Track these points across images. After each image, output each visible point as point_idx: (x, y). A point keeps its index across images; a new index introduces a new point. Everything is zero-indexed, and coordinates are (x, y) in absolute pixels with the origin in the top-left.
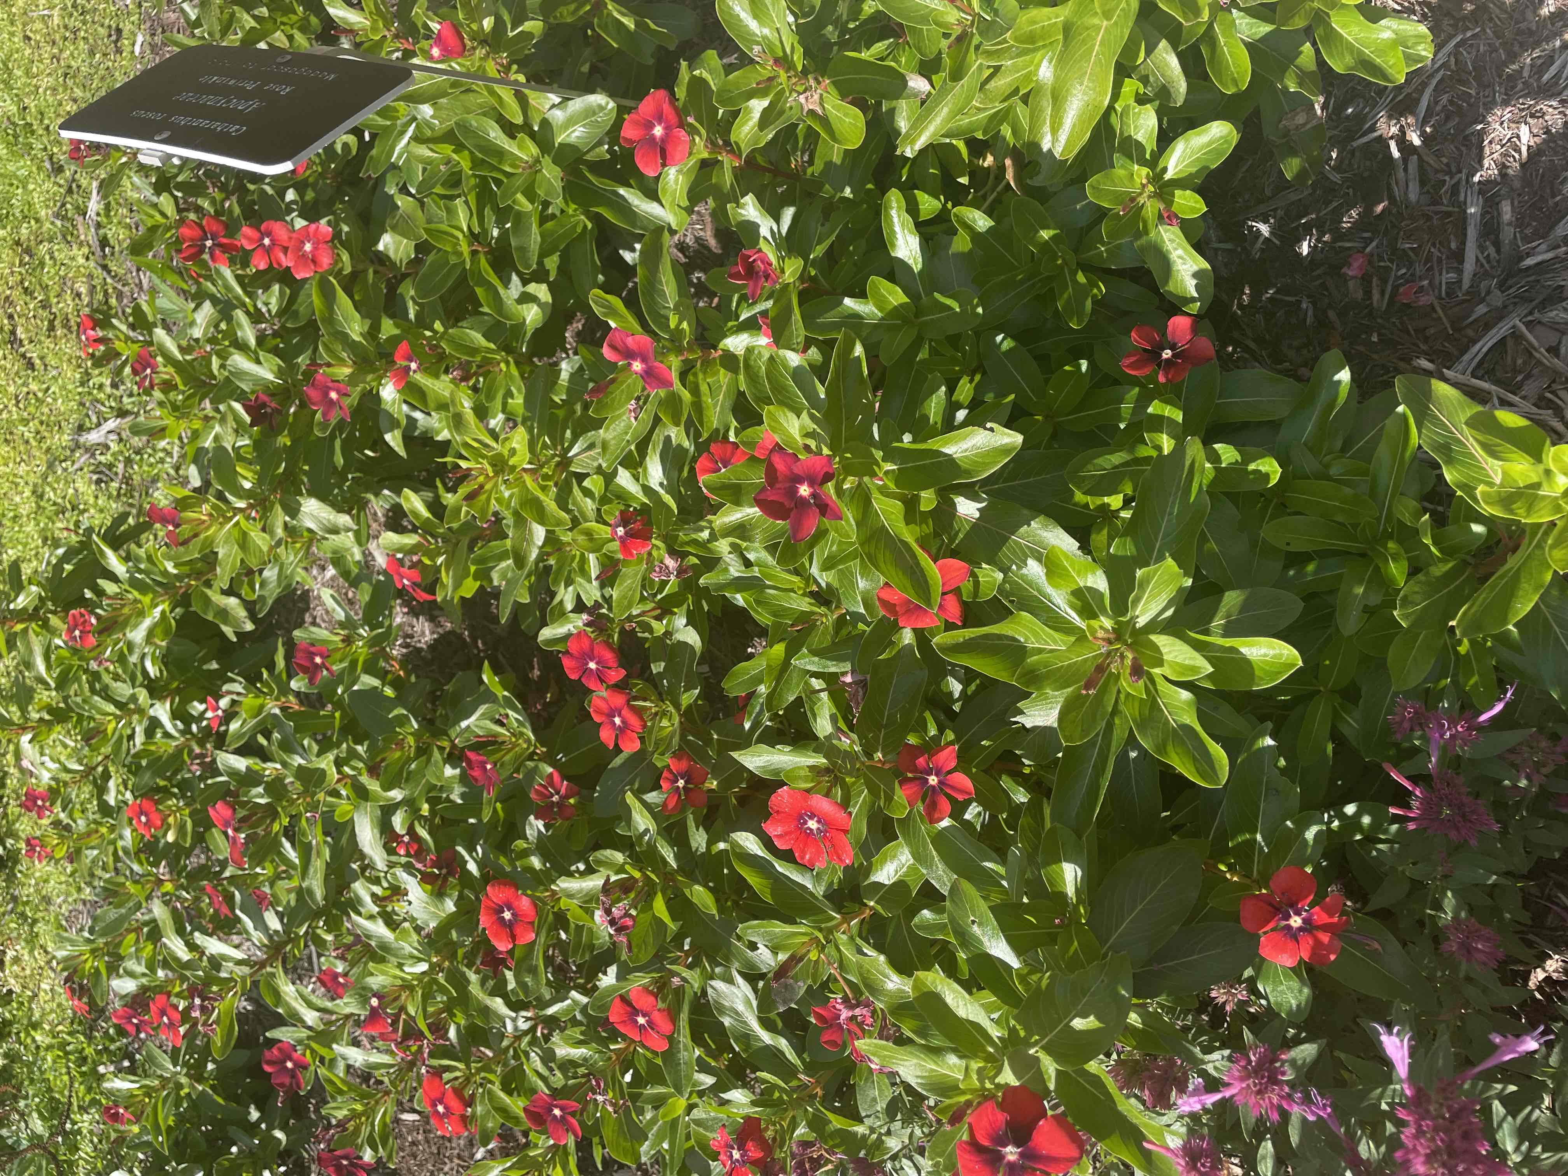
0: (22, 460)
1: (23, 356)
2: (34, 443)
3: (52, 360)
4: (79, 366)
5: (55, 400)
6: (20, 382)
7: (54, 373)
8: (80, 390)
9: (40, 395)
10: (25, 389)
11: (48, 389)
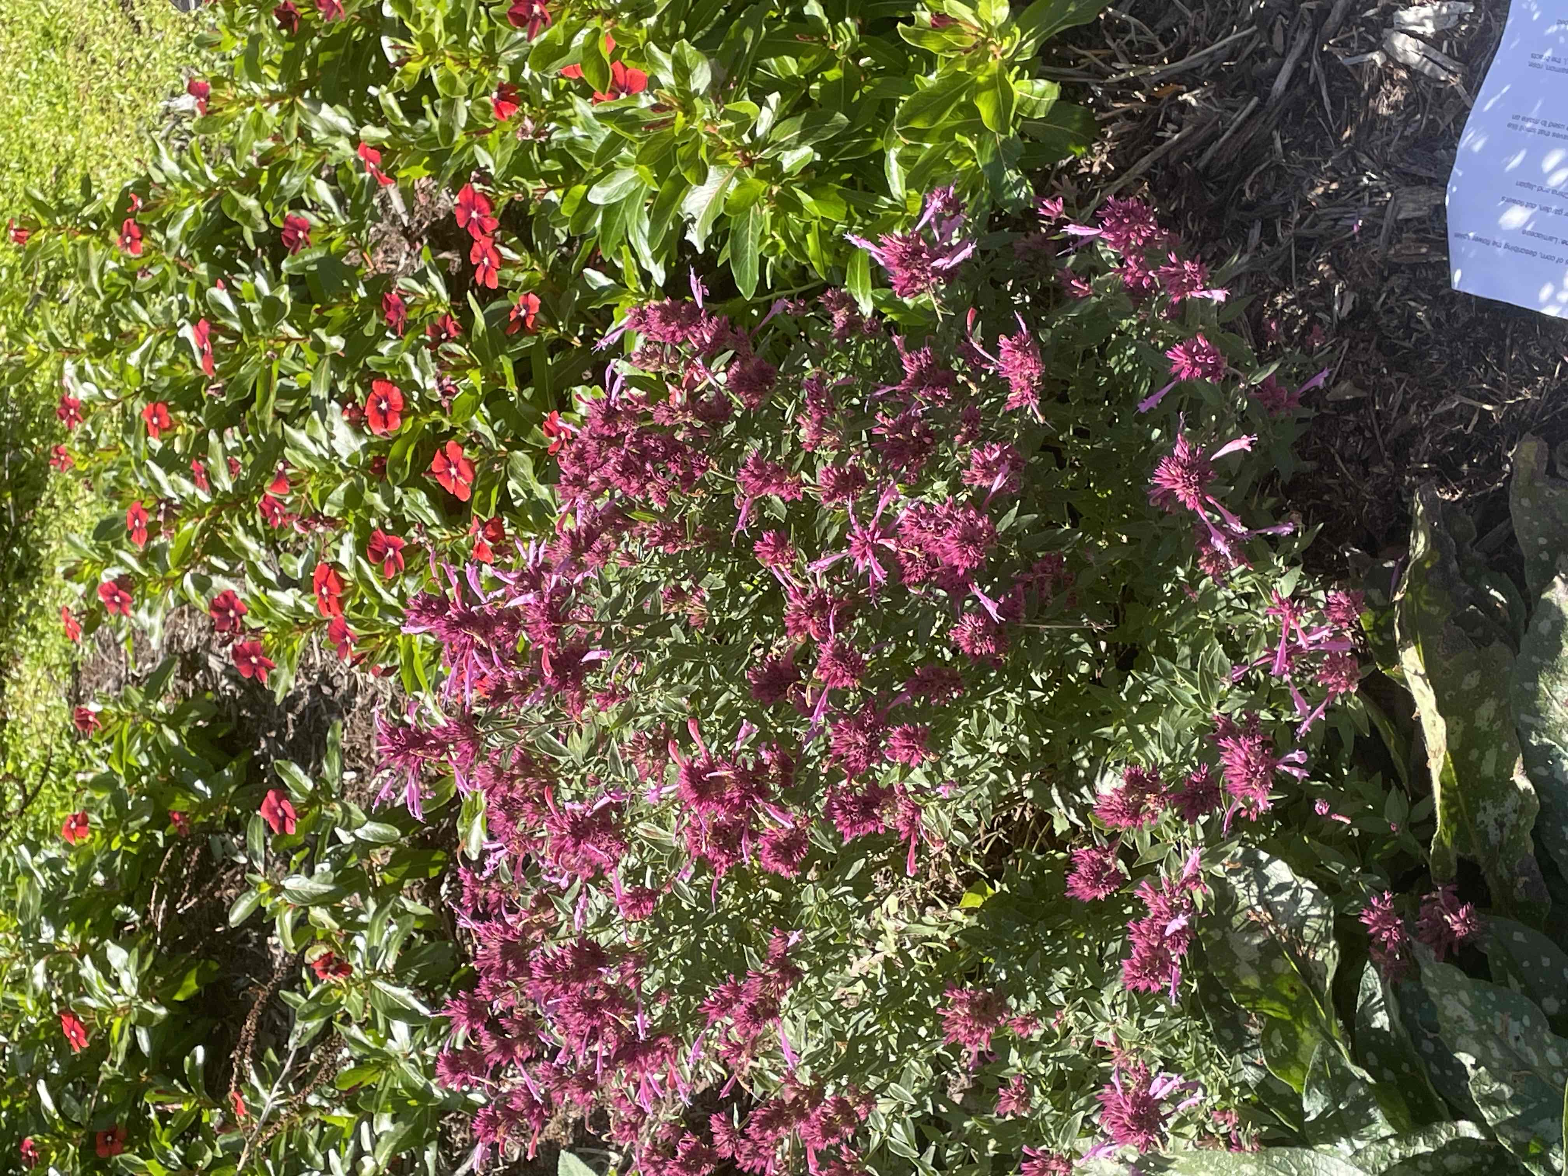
0: (114, 130)
1: (132, 19)
2: (127, 110)
3: (158, 25)
4: (182, 30)
5: (155, 66)
6: (124, 46)
7: (158, 37)
8: (179, 54)
9: (141, 60)
10: (128, 55)
11: (150, 54)
